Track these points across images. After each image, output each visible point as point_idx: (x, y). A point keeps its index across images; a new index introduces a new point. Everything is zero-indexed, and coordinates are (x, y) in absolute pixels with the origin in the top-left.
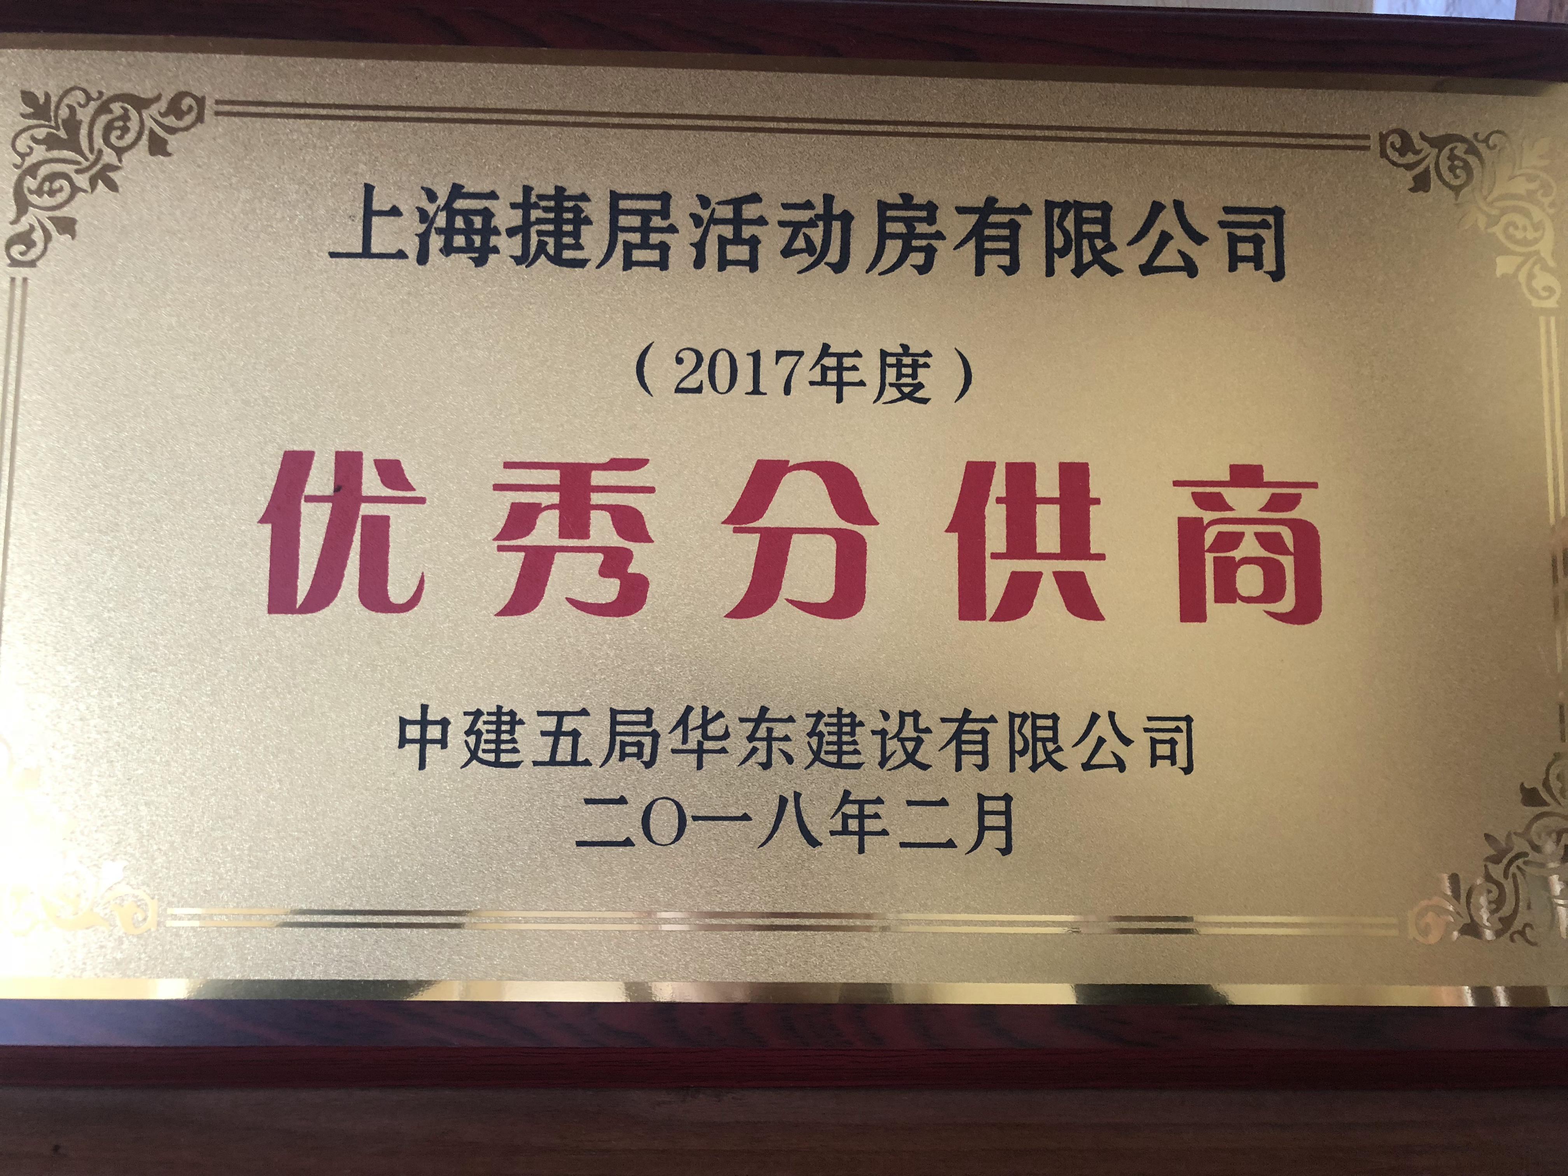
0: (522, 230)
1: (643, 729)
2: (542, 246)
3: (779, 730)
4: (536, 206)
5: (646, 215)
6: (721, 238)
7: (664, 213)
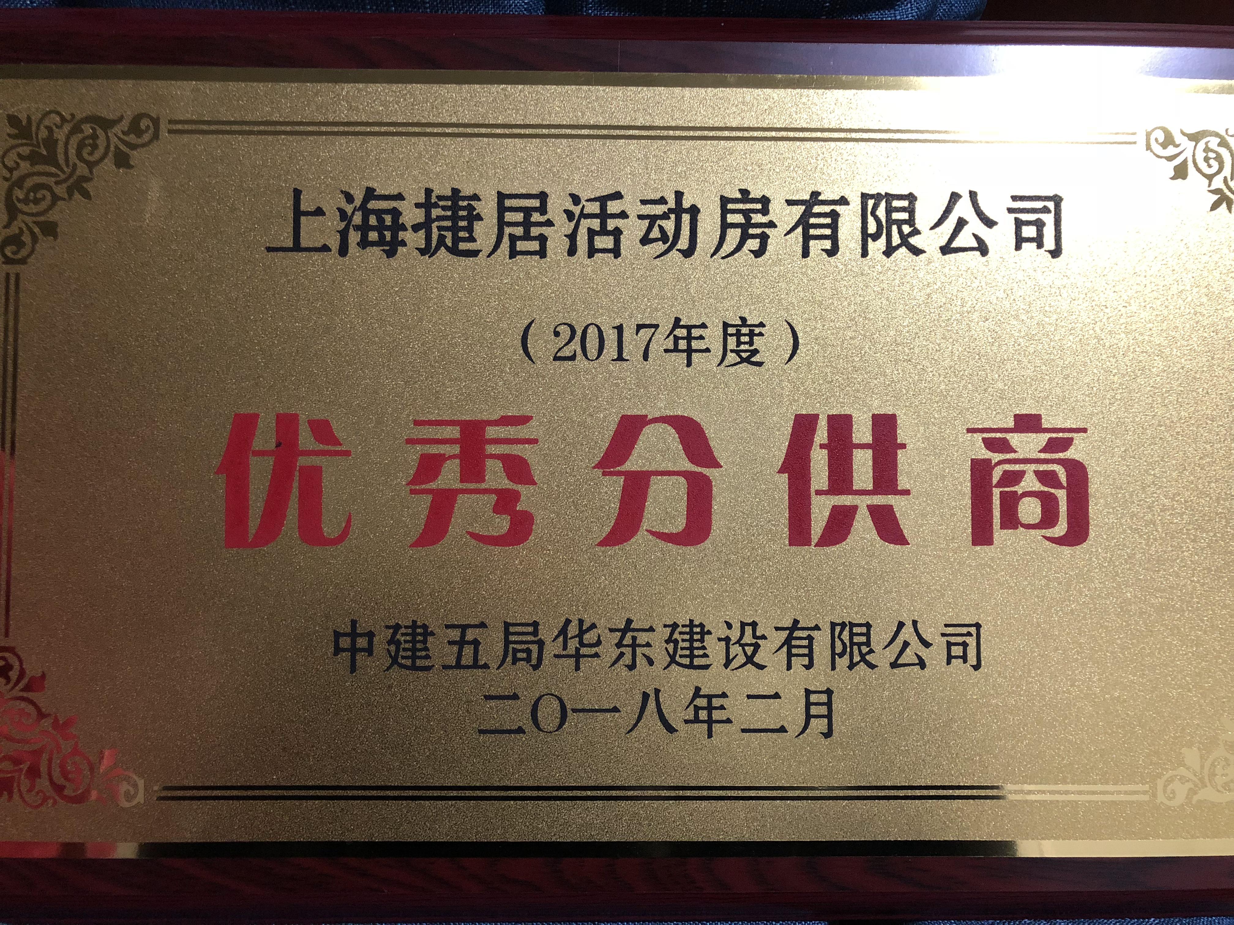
0: (425, 226)
1: (530, 638)
2: (442, 238)
3: (643, 638)
4: (436, 206)
5: (527, 211)
6: (589, 229)
7: (543, 210)
